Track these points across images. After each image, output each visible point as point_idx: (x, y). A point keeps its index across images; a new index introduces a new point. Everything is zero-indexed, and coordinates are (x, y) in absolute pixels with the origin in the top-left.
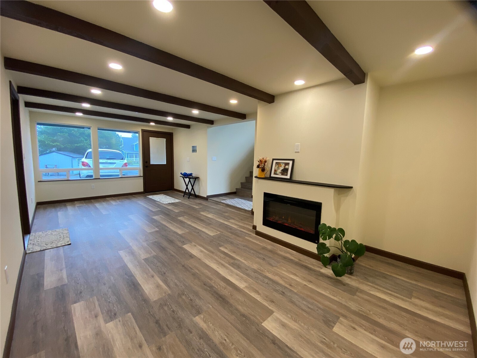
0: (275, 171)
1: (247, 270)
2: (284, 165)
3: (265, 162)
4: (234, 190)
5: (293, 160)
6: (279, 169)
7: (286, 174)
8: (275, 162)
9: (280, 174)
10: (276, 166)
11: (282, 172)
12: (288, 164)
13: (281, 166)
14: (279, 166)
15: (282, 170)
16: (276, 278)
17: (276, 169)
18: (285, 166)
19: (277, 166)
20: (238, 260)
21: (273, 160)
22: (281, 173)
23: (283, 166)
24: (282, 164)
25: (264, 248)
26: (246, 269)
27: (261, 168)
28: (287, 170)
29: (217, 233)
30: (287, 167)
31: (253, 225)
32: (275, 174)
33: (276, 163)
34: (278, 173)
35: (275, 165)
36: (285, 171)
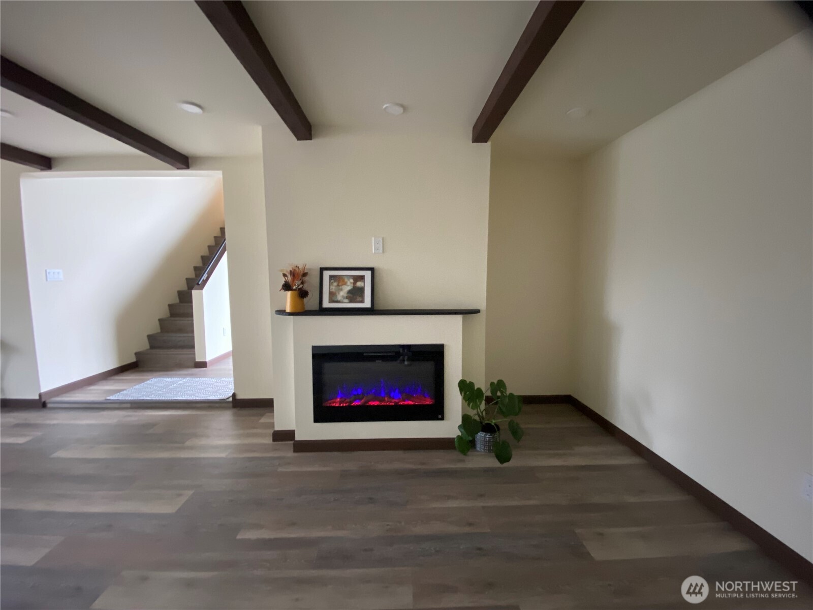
0: (332, 294)
1: (371, 550)
2: (352, 281)
3: (305, 274)
4: (133, 359)
5: (372, 270)
6: (342, 290)
7: (361, 300)
8: (327, 274)
9: (346, 301)
10: (330, 284)
11: (350, 295)
12: (362, 278)
13: (345, 284)
14: (340, 284)
15: (349, 292)
16: (437, 528)
17: (333, 290)
18: (355, 283)
19: (335, 284)
20: (323, 539)
21: (322, 270)
22: (347, 298)
23: (351, 283)
24: (346, 280)
25: (345, 475)
26: (366, 550)
27: (295, 290)
28: (362, 290)
29: (183, 500)
30: (359, 284)
31: (271, 431)
32: (331, 301)
33: (331, 277)
34: (339, 298)
35: (330, 281)
36: (356, 293)
